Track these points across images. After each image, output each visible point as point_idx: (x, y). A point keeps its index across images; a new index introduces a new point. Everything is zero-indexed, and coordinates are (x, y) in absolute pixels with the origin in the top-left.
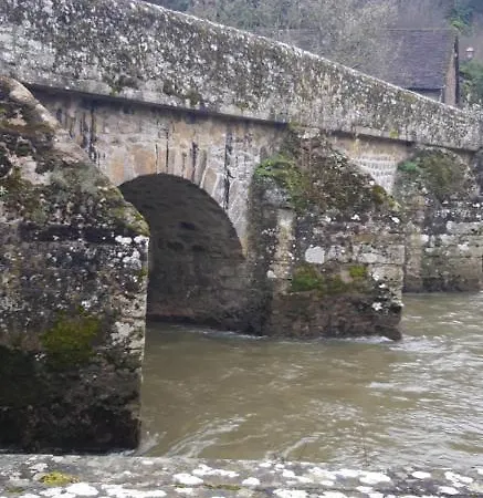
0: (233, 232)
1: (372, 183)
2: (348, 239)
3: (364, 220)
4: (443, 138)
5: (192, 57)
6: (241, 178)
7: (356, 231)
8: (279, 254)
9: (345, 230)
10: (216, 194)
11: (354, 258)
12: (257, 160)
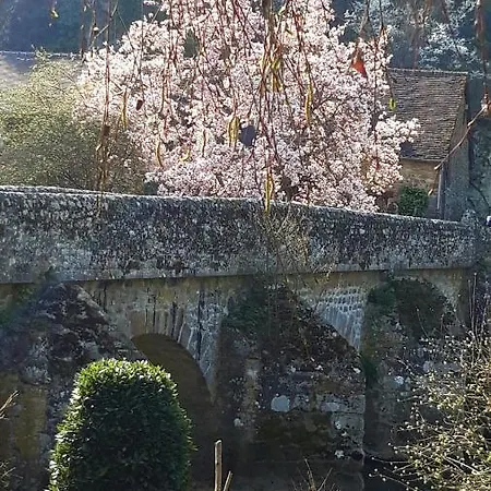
0: (203, 381)
1: (335, 334)
2: (312, 388)
3: (327, 371)
4: (425, 259)
5: (178, 234)
6: (211, 329)
7: (320, 381)
8: (246, 402)
9: (309, 379)
10: (191, 347)
11: (317, 407)
12: (225, 311)
